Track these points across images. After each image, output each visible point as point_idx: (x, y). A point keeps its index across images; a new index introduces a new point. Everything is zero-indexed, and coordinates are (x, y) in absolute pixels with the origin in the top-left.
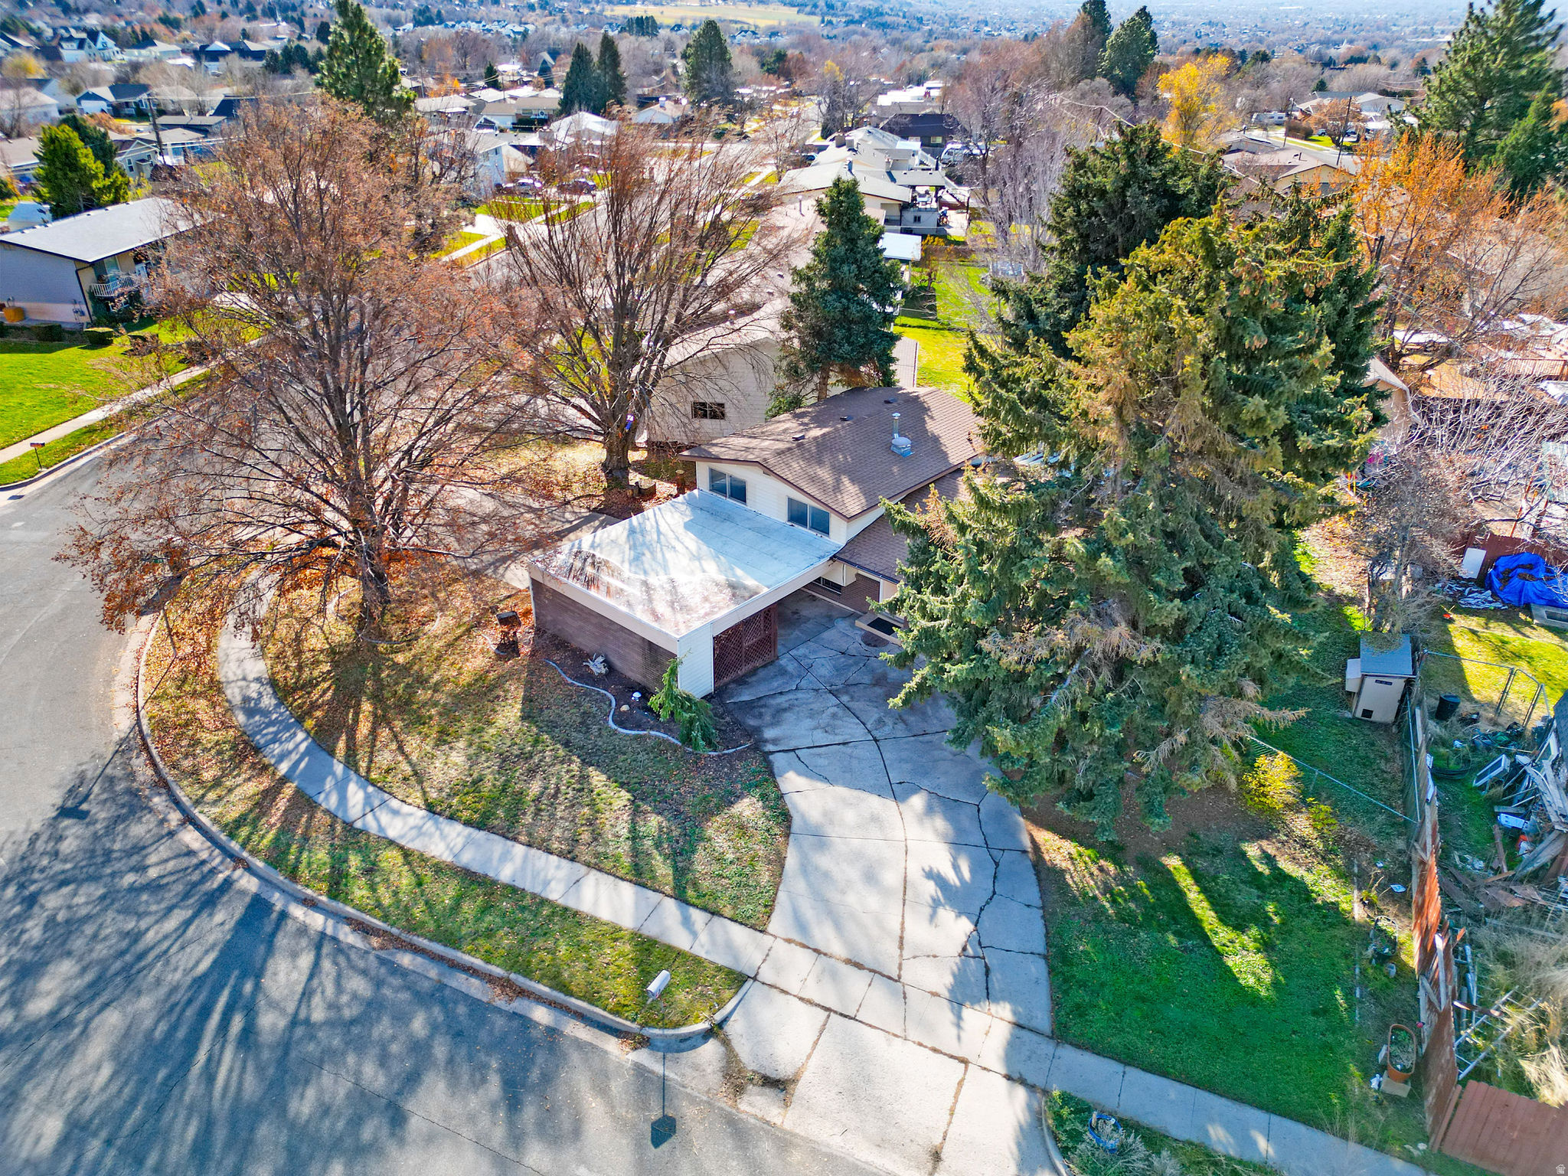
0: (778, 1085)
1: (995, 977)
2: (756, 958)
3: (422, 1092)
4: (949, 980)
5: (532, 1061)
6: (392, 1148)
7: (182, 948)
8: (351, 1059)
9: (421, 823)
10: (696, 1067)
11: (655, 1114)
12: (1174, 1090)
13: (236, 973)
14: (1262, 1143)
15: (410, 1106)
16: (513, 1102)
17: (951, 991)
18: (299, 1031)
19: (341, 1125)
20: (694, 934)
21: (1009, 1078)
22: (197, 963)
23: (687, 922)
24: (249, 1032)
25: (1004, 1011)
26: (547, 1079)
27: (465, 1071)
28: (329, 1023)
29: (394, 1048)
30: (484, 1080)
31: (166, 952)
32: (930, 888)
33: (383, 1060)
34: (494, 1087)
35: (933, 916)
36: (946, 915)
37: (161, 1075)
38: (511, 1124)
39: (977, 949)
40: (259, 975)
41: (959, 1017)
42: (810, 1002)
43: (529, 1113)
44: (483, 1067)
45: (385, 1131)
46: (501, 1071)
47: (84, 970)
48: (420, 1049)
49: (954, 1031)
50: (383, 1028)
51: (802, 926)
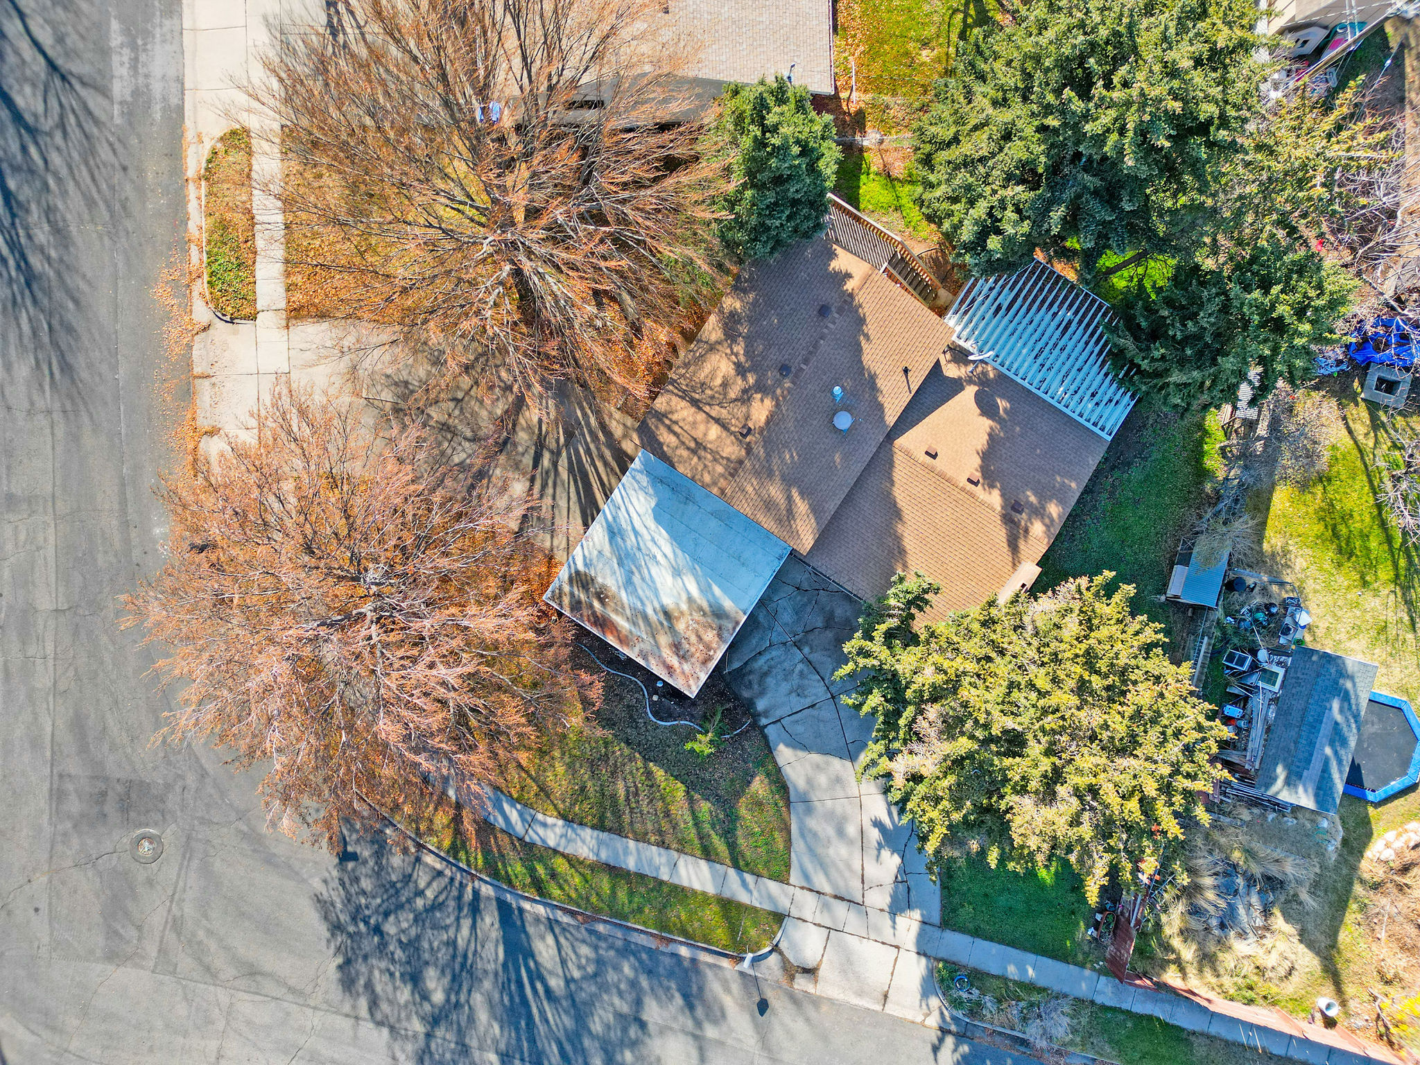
0: (810, 972)
1: (913, 893)
2: (786, 903)
3: (646, 1008)
4: (888, 900)
5: (690, 980)
6: (647, 1040)
7: (483, 946)
8: (605, 997)
9: (564, 831)
10: (769, 968)
11: (757, 999)
12: (994, 948)
13: (521, 957)
14: (1030, 972)
15: (645, 1017)
16: (690, 1007)
17: (890, 907)
18: (573, 986)
19: (619, 1033)
20: (750, 892)
21: (918, 953)
22: (497, 954)
23: (744, 884)
24: (548, 991)
25: (916, 915)
26: (701, 989)
27: (660, 992)
28: (584, 978)
29: (623, 986)
30: (673, 996)
31: (476, 951)
32: (875, 834)
33: (620, 994)
34: (679, 1000)
35: (878, 856)
36: (886, 853)
37: (523, 1023)
38: (695, 1019)
39: (904, 877)
40: (533, 956)
41: (894, 922)
42: (819, 925)
43: (700, 1011)
44: (668, 989)
45: (640, 1033)
46: (679, 990)
47: (443, 972)
48: (634, 984)
49: (891, 931)
50: (611, 976)
51: (806, 877)
